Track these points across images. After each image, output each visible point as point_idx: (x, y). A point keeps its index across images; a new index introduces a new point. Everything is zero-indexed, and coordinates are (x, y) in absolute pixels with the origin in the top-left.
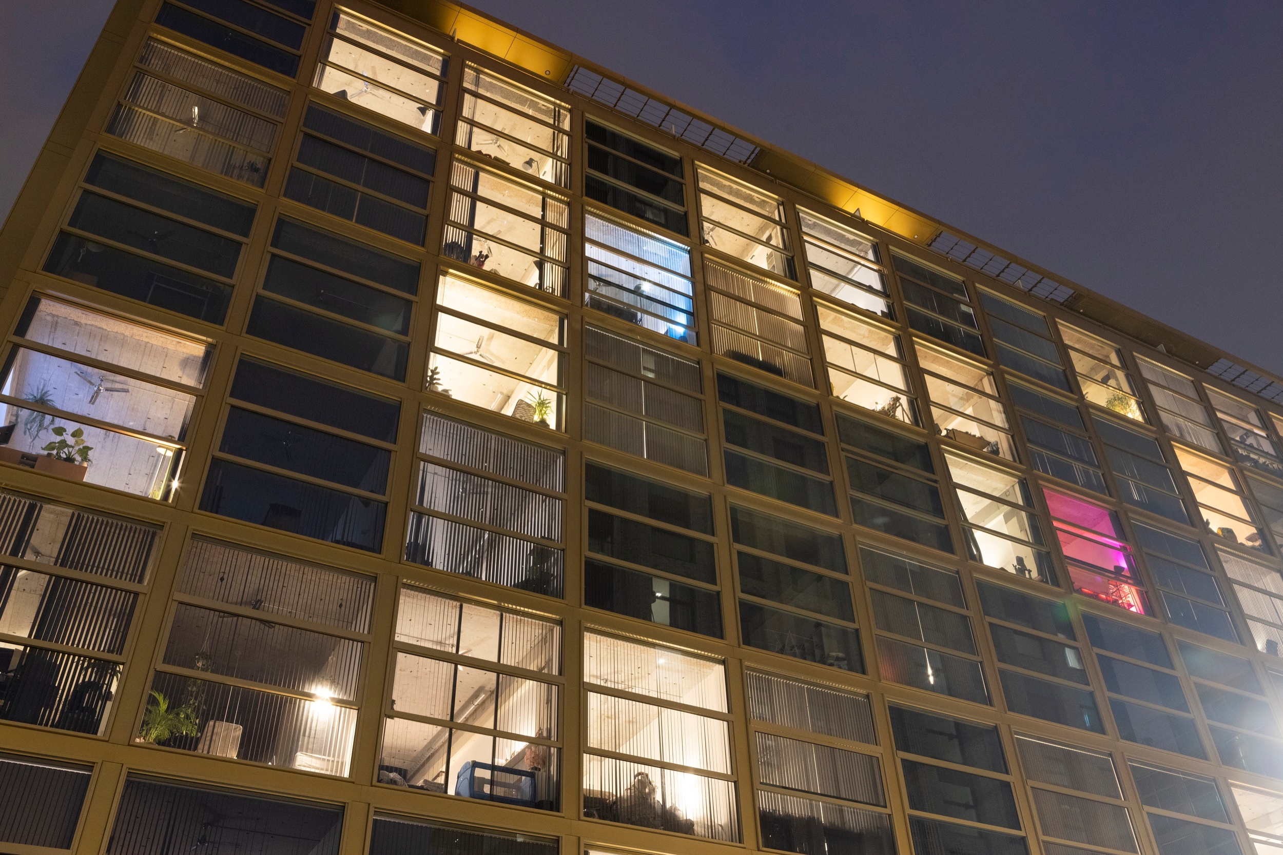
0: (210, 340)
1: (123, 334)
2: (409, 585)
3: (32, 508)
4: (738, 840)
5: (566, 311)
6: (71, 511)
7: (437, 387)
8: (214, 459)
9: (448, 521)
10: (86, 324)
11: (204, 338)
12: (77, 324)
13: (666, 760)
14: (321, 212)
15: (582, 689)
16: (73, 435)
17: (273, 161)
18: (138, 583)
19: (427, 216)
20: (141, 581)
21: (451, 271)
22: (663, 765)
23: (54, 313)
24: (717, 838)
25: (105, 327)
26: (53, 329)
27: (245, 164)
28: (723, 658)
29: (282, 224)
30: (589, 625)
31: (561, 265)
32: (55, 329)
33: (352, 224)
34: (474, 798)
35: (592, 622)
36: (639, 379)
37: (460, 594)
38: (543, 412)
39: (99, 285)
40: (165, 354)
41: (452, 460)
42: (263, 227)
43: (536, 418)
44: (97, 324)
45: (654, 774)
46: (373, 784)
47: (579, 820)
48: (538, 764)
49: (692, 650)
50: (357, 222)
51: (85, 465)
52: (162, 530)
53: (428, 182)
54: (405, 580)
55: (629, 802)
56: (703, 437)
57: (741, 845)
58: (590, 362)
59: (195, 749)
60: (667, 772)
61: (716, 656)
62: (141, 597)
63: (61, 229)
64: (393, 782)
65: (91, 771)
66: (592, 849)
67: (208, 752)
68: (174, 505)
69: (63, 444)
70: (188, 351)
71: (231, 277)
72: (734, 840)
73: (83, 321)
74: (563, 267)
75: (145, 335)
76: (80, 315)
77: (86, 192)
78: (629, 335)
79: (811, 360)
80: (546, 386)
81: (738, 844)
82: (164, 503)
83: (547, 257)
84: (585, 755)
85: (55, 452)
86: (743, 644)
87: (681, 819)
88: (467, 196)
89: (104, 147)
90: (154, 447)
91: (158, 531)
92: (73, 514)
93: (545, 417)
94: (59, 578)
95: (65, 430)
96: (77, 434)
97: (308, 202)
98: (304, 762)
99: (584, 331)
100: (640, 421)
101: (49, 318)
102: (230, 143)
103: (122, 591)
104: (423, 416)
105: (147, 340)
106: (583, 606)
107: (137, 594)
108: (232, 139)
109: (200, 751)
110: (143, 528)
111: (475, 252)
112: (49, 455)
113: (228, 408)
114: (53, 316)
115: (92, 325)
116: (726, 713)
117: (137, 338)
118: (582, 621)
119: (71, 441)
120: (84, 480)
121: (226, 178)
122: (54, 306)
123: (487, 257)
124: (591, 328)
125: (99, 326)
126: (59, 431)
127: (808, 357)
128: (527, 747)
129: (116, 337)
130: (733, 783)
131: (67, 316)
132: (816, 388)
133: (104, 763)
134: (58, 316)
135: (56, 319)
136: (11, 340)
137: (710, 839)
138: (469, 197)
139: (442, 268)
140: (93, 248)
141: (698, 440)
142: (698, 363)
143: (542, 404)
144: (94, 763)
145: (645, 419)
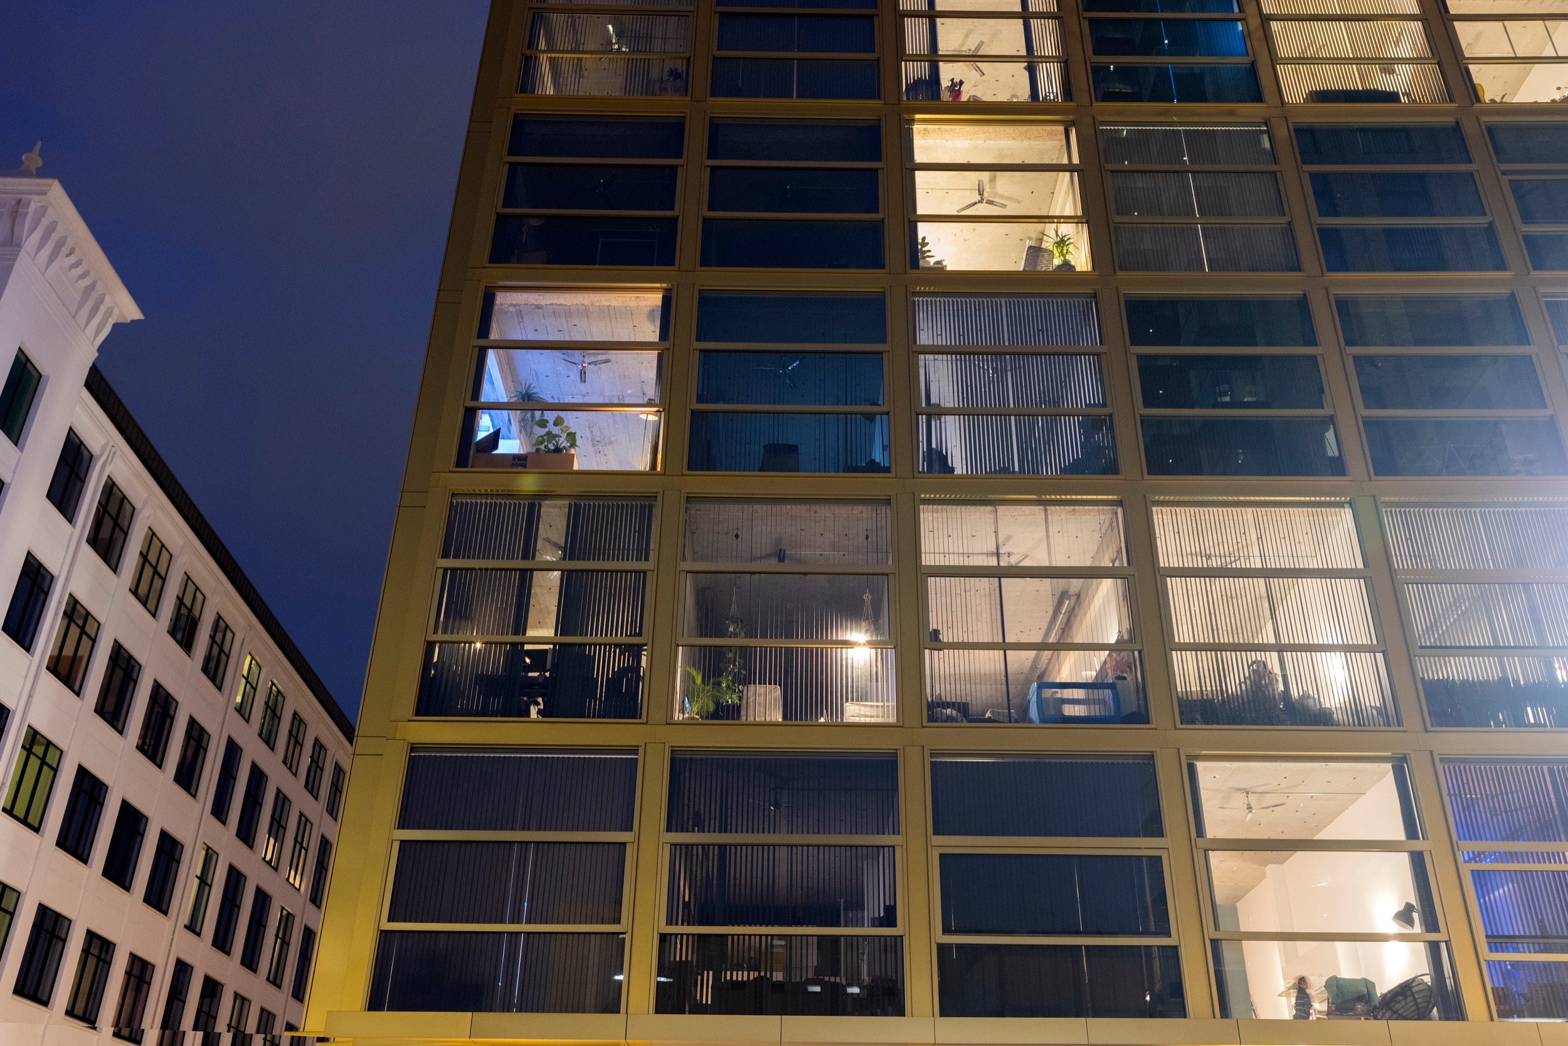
0: (664, 285)
1: (583, 305)
2: (929, 500)
3: (532, 507)
4: (1396, 723)
5: (1071, 118)
6: (567, 502)
7: (929, 262)
8: (693, 412)
9: (959, 415)
10: (546, 305)
11: (658, 285)
12: (538, 307)
13: (1285, 640)
14: (757, 100)
15: (1158, 576)
16: (556, 424)
17: (692, 59)
18: (645, 560)
19: (878, 60)
20: (647, 559)
21: (917, 116)
22: (1280, 648)
23: (514, 302)
24: (1372, 724)
25: (564, 303)
26: (520, 319)
27: (666, 73)
28: (1348, 499)
29: (716, 128)
30: (1157, 498)
31: (1056, 60)
32: (522, 318)
33: (795, 101)
34: (1045, 722)
35: (1160, 494)
36: (1182, 172)
37: (990, 496)
38: (1065, 251)
39: (550, 261)
40: (630, 312)
41: (949, 343)
42: (696, 140)
43: (1057, 261)
44: (555, 301)
45: (1272, 660)
46: (924, 725)
47: (1176, 729)
48: (1122, 672)
49: (1303, 499)
50: (798, 97)
51: (573, 451)
52: (656, 500)
53: (871, 17)
54: (923, 496)
55: (1240, 700)
56: (1283, 220)
57: (1401, 729)
58: (1112, 172)
59: (739, 717)
60: (1287, 656)
61: (1338, 499)
62: (649, 575)
63: (497, 213)
64: (949, 719)
65: (637, 754)
66: (1198, 760)
67: (747, 719)
68: (663, 472)
69: (551, 436)
70: (650, 303)
71: (672, 209)
72: (1392, 724)
73: (543, 303)
74: (1060, 62)
75: (603, 299)
76: (537, 297)
77: (513, 166)
78: (1162, 119)
79: (1438, 63)
80: (1059, 220)
81: (1397, 728)
82: (653, 472)
83: (1038, 57)
84: (1174, 653)
85: (542, 447)
86: (1376, 475)
87: (1314, 708)
88: (922, 17)
89: (520, 110)
90: (637, 415)
91: (653, 503)
92: (570, 505)
93: (1068, 257)
94: (570, 571)
95: (548, 422)
96: (558, 422)
97: (739, 93)
98: (855, 712)
99: (1099, 136)
100: (1193, 226)
101: (512, 309)
102: (644, 57)
103: (631, 572)
104: (914, 301)
105: (608, 304)
106: (1146, 477)
107: (645, 572)
108: (646, 51)
109: (744, 718)
110: (638, 503)
111: (945, 83)
112: (538, 450)
113: (697, 353)
114: (515, 306)
115: (552, 304)
116: (1361, 569)
117: (597, 304)
118: (1147, 495)
119: (556, 430)
120: (574, 469)
121: (649, 98)
122: (511, 296)
123: (961, 83)
124: (1109, 128)
125: (559, 303)
126: (543, 423)
127: (1433, 62)
128: (1109, 655)
129: (578, 310)
130: (1381, 654)
131: (526, 302)
132: (1451, 101)
133: (648, 745)
134: (518, 305)
135: (518, 308)
136: (475, 344)
137: (1357, 728)
138: (926, 17)
139: (906, 116)
140: (535, 223)
141: (1279, 226)
142: (1266, 124)
143: (1062, 242)
144: (638, 746)
145: (1199, 221)
